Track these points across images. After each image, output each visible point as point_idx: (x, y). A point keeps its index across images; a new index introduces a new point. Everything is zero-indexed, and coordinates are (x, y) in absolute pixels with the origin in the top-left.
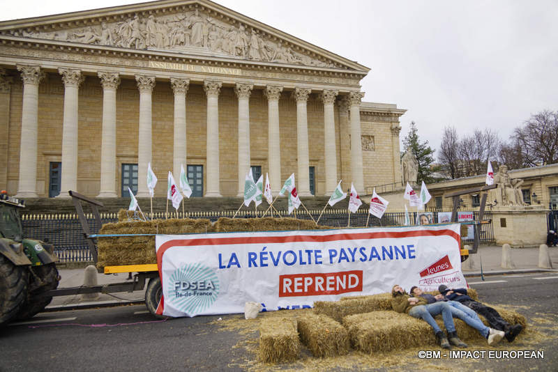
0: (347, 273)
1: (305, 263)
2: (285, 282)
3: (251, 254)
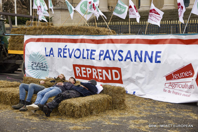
0: (112, 69)
1: (85, 58)
3: (59, 49)
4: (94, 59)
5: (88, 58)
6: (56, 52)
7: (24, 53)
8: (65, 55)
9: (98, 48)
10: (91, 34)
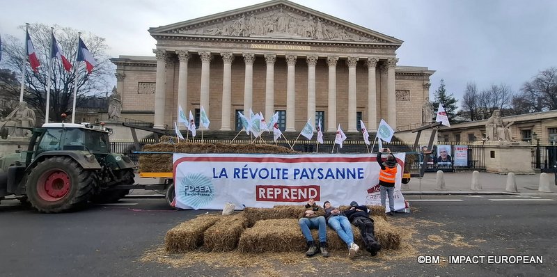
0: (308, 187)
1: (274, 178)
2: (260, 191)
3: (236, 169)
4: (287, 178)
5: (278, 178)
6: (230, 173)
8: (245, 175)
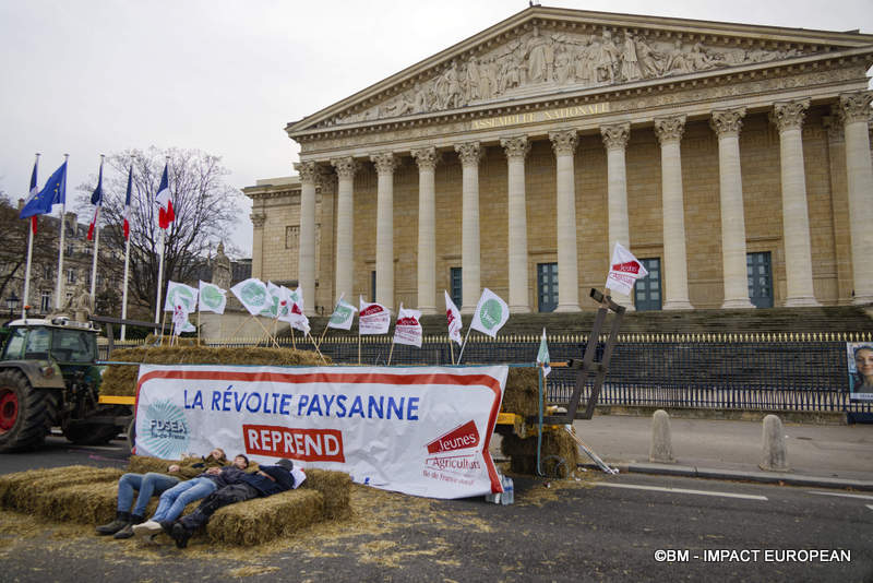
0: (323, 432)
1: (269, 411)
2: (250, 435)
3: (215, 393)
4: (287, 413)
5: (275, 412)
6: (207, 400)
7: (137, 401)
8: (227, 405)
9: (297, 392)
10: (283, 364)
